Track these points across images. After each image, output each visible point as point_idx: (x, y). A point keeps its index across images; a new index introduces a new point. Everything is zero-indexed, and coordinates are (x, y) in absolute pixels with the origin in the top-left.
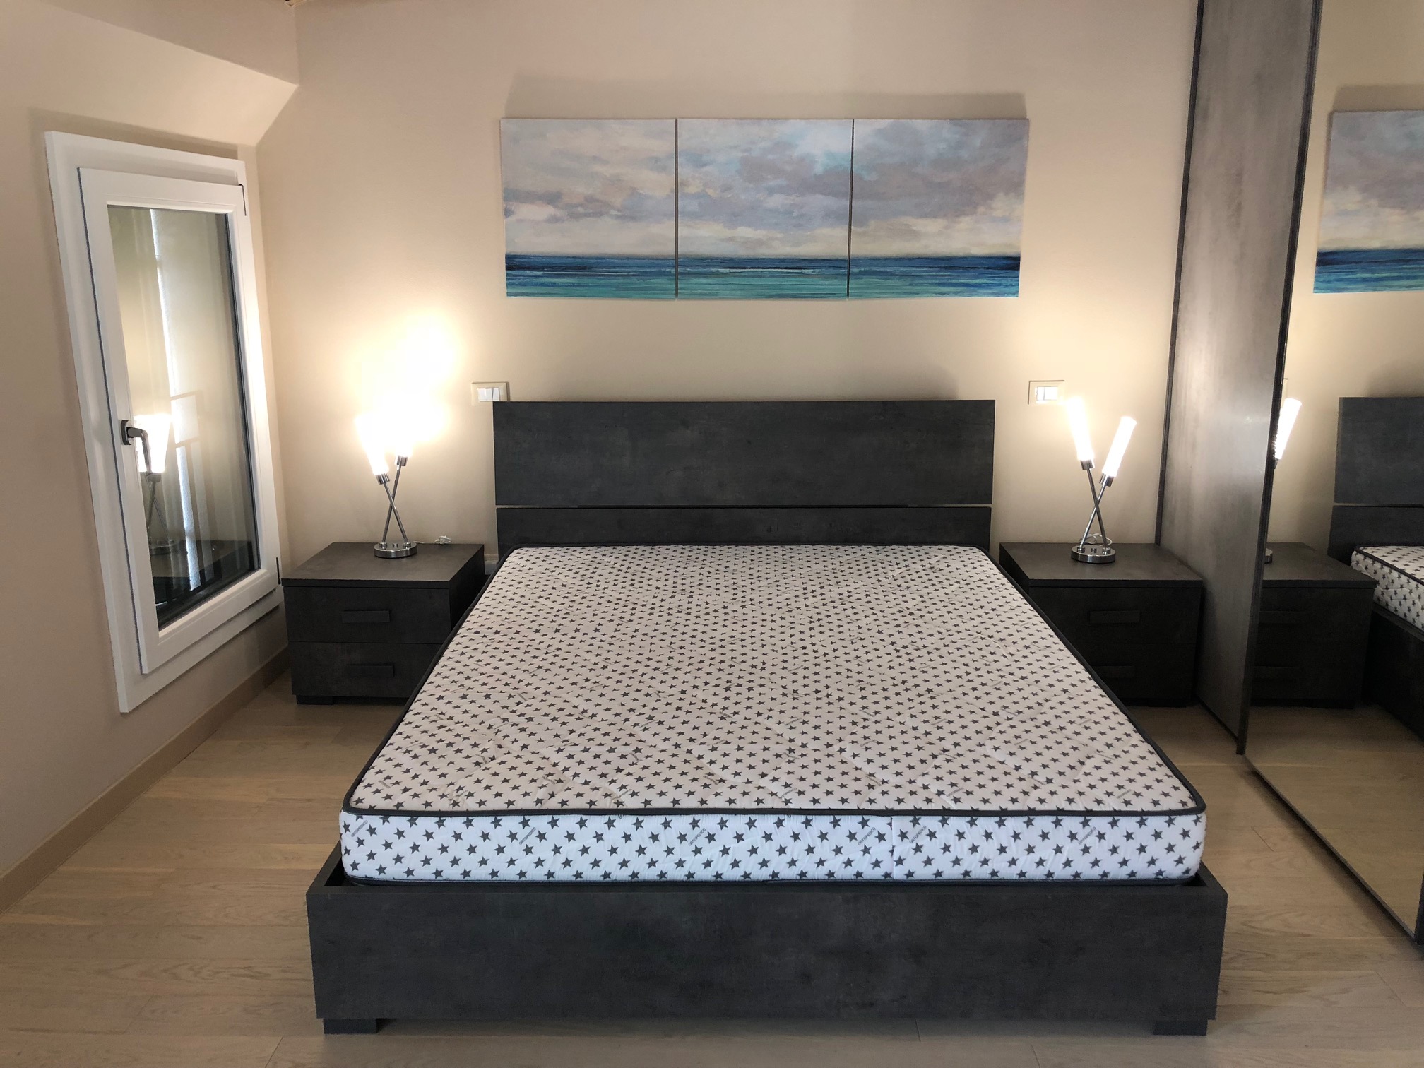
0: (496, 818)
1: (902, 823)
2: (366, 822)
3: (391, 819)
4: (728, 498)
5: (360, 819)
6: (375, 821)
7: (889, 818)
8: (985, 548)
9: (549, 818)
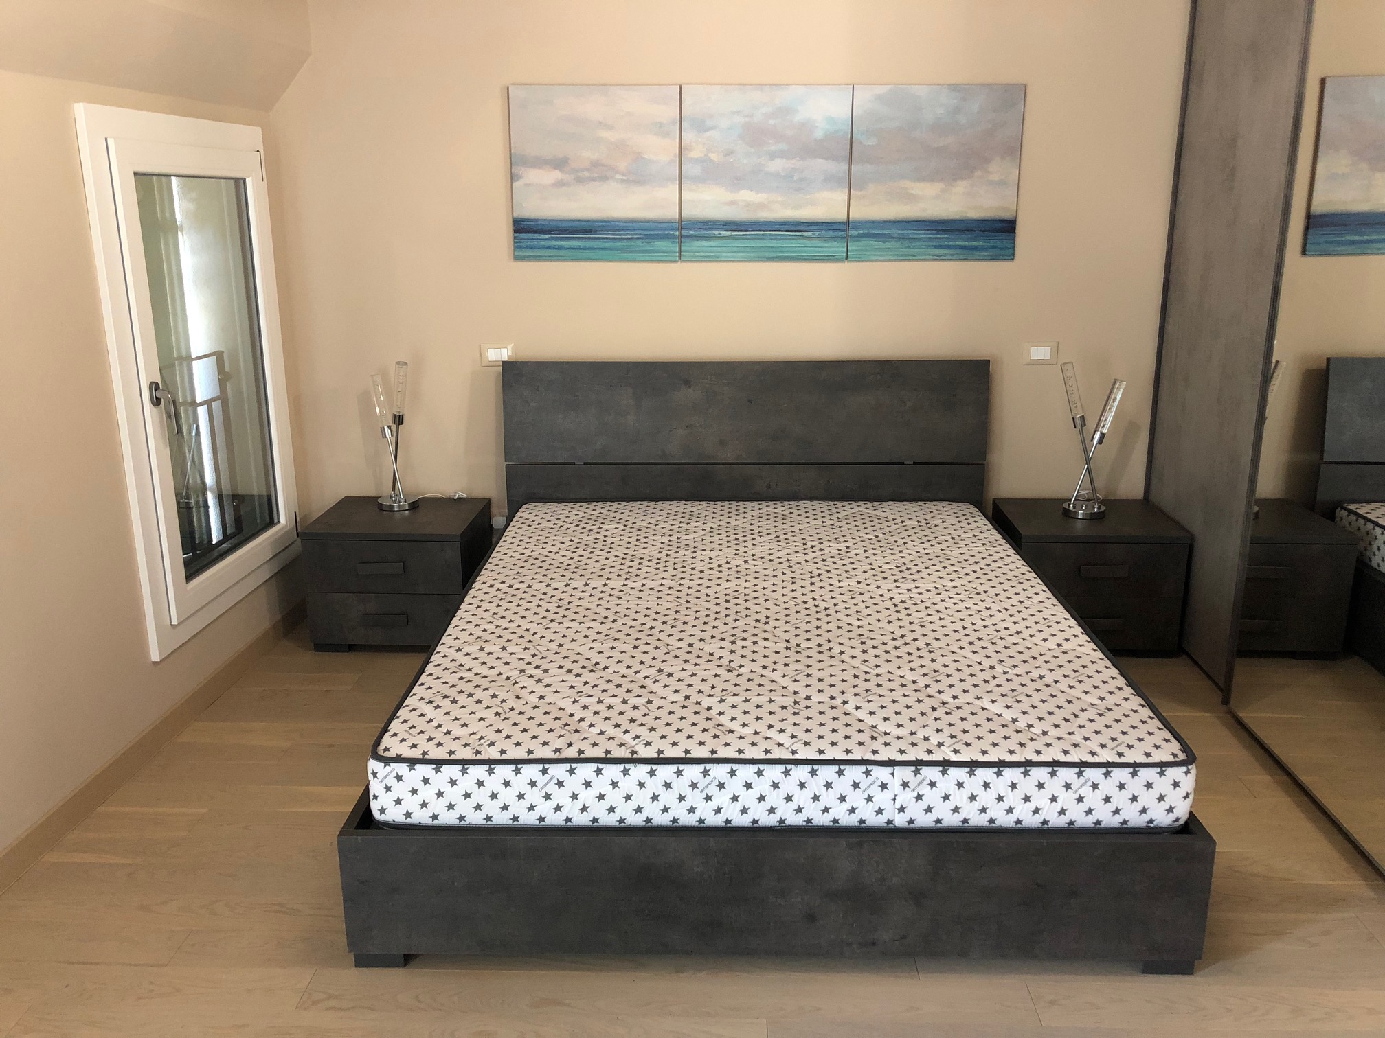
0: (516, 767)
1: (905, 773)
2: (394, 769)
3: (417, 767)
4: (729, 455)
5: (387, 767)
6: (402, 768)
7: (892, 768)
8: (979, 505)
9: (567, 766)
